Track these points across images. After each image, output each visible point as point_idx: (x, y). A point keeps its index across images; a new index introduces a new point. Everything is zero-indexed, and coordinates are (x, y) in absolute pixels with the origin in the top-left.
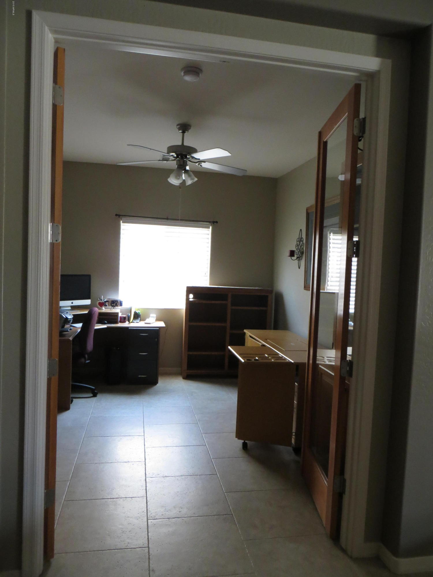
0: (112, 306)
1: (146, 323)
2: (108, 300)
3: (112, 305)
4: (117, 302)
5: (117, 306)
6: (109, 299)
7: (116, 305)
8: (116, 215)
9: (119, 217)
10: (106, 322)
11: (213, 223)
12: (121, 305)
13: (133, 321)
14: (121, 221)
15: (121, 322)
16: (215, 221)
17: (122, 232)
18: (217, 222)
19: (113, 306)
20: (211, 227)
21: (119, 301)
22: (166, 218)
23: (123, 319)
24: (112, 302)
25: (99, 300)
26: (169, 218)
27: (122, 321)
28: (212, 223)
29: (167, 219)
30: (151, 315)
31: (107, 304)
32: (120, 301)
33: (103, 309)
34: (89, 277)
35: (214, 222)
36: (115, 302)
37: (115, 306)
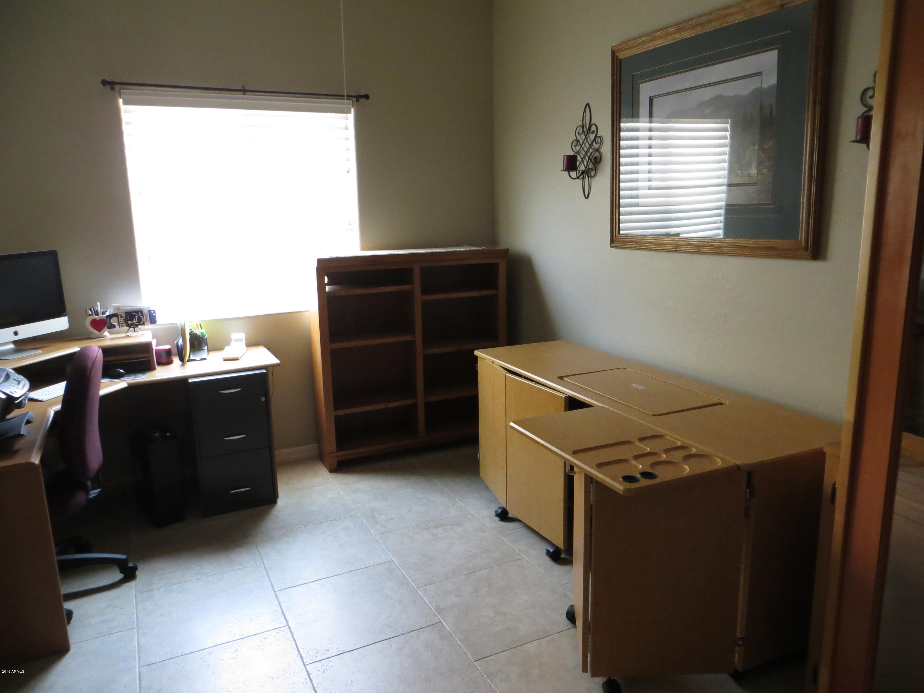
0: (130, 326)
1: (226, 360)
2: (116, 312)
3: (130, 322)
4: (142, 315)
5: (143, 324)
6: (118, 308)
7: (141, 322)
8: (104, 83)
9: (113, 89)
10: (122, 371)
11: (358, 101)
12: (153, 320)
13: (192, 357)
14: (121, 101)
15: (160, 364)
16: (363, 94)
17: (126, 129)
18: (367, 97)
19: (133, 326)
20: (352, 110)
21: (146, 312)
22: (240, 88)
23: (164, 355)
24: (126, 317)
25: (90, 315)
26: (247, 88)
27: (164, 359)
28: (354, 99)
29: (244, 91)
30: (234, 336)
31: (114, 321)
32: (150, 311)
33: (105, 337)
34: (53, 255)
35: (358, 98)
36: (135, 316)
37: (137, 326)
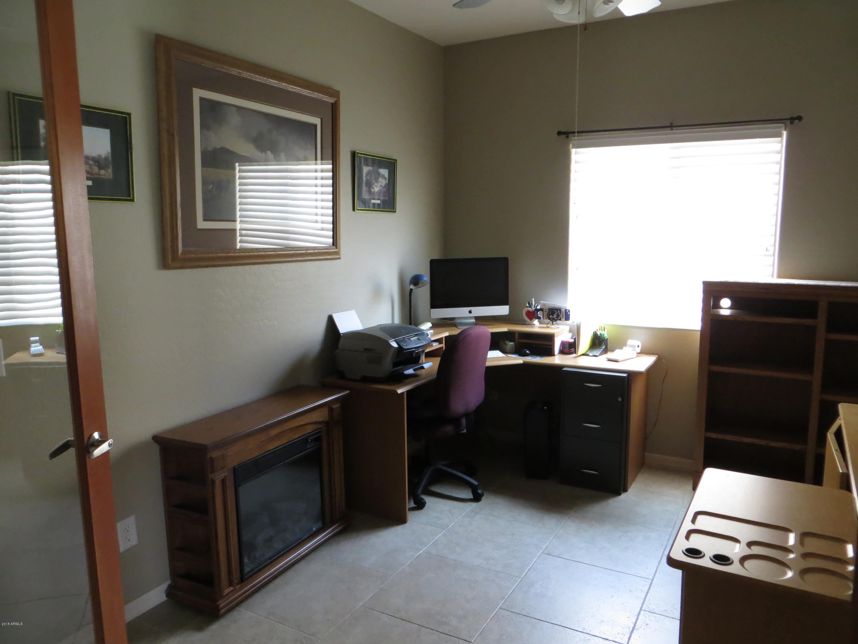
0: (549, 319)
1: (609, 360)
2: (542, 307)
3: (551, 316)
4: (560, 312)
5: (560, 320)
6: (544, 305)
7: (558, 318)
8: (559, 133)
9: (567, 137)
10: (528, 352)
11: (792, 123)
12: (567, 318)
13: (587, 353)
14: (571, 145)
15: (562, 352)
16: (795, 116)
17: (573, 167)
18: (800, 118)
19: (553, 320)
20: (785, 133)
21: (563, 310)
22: (668, 124)
23: (567, 346)
24: (549, 312)
25: (527, 307)
26: (674, 125)
27: (567, 350)
28: (788, 122)
29: (671, 127)
30: (630, 342)
31: (540, 314)
32: (566, 310)
33: (534, 325)
34: (505, 260)
35: (792, 120)
36: (555, 312)
37: (556, 320)
